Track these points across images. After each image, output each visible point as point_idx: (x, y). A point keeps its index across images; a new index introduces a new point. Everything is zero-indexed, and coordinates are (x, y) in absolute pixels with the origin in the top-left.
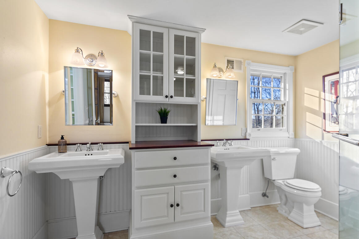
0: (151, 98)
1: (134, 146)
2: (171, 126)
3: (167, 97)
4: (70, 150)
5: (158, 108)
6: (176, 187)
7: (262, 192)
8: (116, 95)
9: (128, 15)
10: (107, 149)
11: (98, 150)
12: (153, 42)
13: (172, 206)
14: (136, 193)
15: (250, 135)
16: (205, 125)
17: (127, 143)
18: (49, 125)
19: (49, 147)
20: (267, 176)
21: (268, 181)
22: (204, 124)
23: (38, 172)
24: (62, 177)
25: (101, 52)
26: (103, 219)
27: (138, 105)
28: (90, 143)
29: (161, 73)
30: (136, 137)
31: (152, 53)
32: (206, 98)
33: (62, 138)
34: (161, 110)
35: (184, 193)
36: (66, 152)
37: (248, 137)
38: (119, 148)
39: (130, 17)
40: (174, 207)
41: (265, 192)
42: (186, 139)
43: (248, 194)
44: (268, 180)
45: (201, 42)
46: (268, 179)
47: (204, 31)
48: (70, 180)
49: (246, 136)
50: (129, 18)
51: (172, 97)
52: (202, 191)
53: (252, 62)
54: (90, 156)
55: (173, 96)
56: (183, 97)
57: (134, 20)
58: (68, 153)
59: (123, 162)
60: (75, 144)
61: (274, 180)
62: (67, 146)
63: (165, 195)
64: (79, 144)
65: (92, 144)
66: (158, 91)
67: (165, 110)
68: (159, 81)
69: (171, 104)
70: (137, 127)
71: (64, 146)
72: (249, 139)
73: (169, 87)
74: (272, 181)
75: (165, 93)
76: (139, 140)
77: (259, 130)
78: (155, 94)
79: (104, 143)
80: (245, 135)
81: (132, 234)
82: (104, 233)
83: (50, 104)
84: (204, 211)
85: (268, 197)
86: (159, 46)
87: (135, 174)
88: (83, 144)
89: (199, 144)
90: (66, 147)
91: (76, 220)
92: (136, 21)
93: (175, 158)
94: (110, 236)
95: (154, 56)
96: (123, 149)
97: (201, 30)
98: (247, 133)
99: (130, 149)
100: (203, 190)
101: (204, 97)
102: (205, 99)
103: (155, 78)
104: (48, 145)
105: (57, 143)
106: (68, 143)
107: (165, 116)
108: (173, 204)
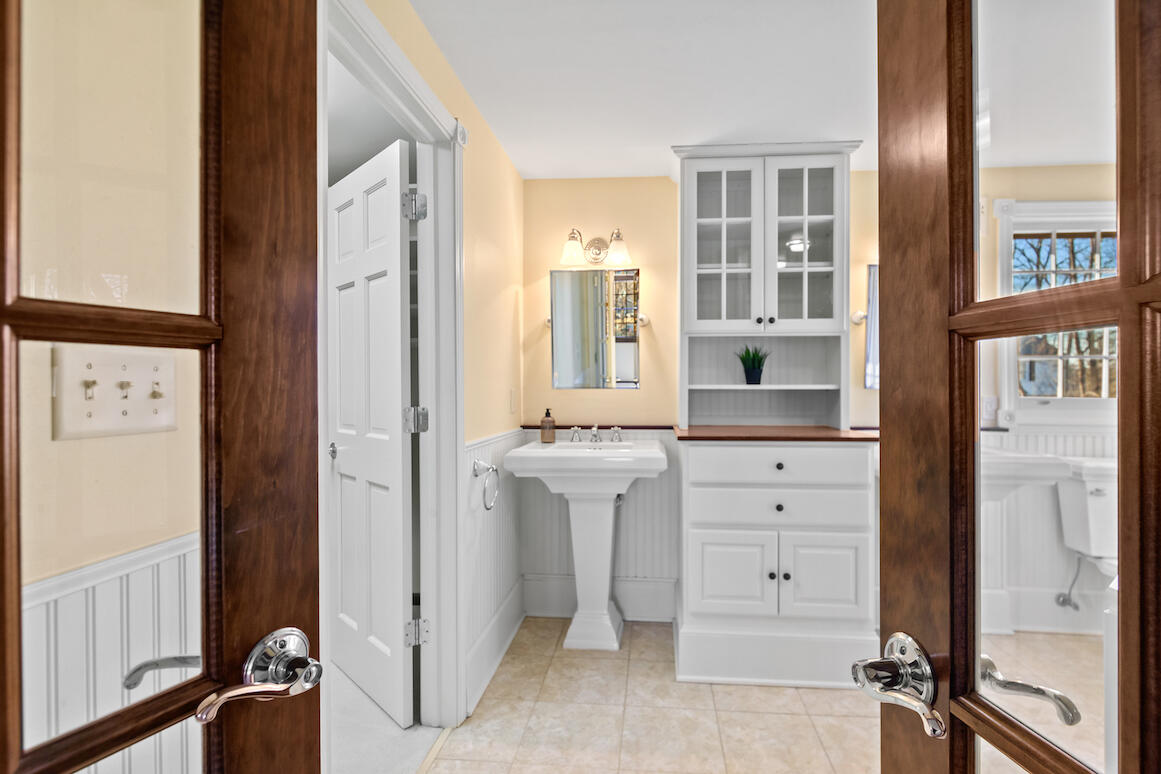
0: (725, 327)
1: (686, 434)
2: (770, 392)
3: (759, 321)
4: (561, 439)
5: (740, 349)
6: (782, 533)
7: (1056, 591)
8: (646, 321)
9: (673, 147)
10: (627, 439)
11: (612, 440)
12: (727, 191)
13: (772, 576)
14: (691, 535)
15: (1011, 417)
16: (865, 387)
17: (671, 428)
18: (524, 388)
19: (526, 430)
20: (1073, 541)
21: (1079, 559)
22: (862, 385)
23: (517, 475)
24: (554, 489)
25: (616, 231)
26: (623, 589)
27: (694, 343)
28: (596, 425)
29: (745, 265)
30: (690, 416)
31: (724, 221)
32: (866, 317)
33: (548, 414)
34: (747, 351)
35: (802, 551)
36: (553, 442)
37: (1002, 424)
38: (653, 439)
39: (677, 149)
40: (776, 580)
41: (1067, 592)
42: (811, 422)
43: (1002, 587)
44: (1079, 555)
45: (849, 172)
46: (1079, 553)
47: (858, 147)
48: (566, 496)
49: (996, 419)
50: (675, 152)
51: (772, 320)
52: (851, 553)
53: (1018, 201)
54: (598, 450)
55: (776, 318)
56: (801, 318)
57: (683, 155)
58: (558, 443)
59: (664, 466)
60: (569, 427)
61: (1100, 558)
62: (557, 431)
63: (757, 550)
64: (576, 428)
65: (600, 428)
66: (739, 308)
67: (756, 352)
68: (741, 284)
69: (770, 338)
70: (691, 392)
71: (552, 430)
72: (1006, 430)
73: (765, 297)
74: (1093, 560)
75: (757, 310)
76: (695, 422)
77: (1046, 403)
78: (732, 315)
79: (623, 428)
80: (993, 417)
81: (682, 623)
82: (624, 621)
83: (526, 346)
84: (856, 602)
85: (1076, 607)
86: (741, 203)
87: (690, 494)
88: (583, 427)
89: (843, 435)
90: (554, 433)
91: (574, 579)
92: (689, 155)
93: (780, 466)
94: (636, 628)
95: (730, 228)
96: (661, 442)
97: (847, 147)
98: (1000, 412)
99: (680, 438)
100: (853, 551)
101: (862, 313)
102: (864, 320)
103: (731, 278)
104: (524, 427)
105: (539, 424)
106: (557, 424)
107: (756, 365)
108: (776, 573)
